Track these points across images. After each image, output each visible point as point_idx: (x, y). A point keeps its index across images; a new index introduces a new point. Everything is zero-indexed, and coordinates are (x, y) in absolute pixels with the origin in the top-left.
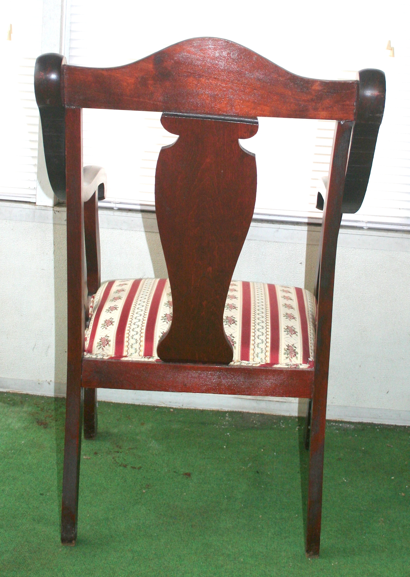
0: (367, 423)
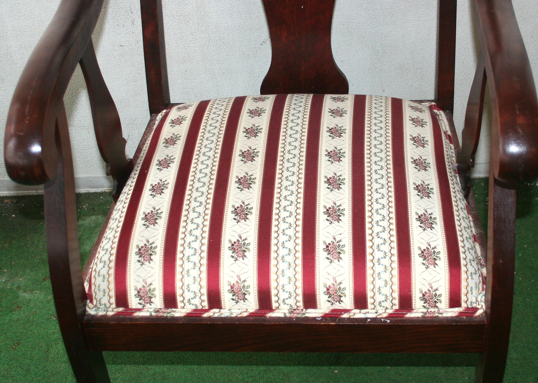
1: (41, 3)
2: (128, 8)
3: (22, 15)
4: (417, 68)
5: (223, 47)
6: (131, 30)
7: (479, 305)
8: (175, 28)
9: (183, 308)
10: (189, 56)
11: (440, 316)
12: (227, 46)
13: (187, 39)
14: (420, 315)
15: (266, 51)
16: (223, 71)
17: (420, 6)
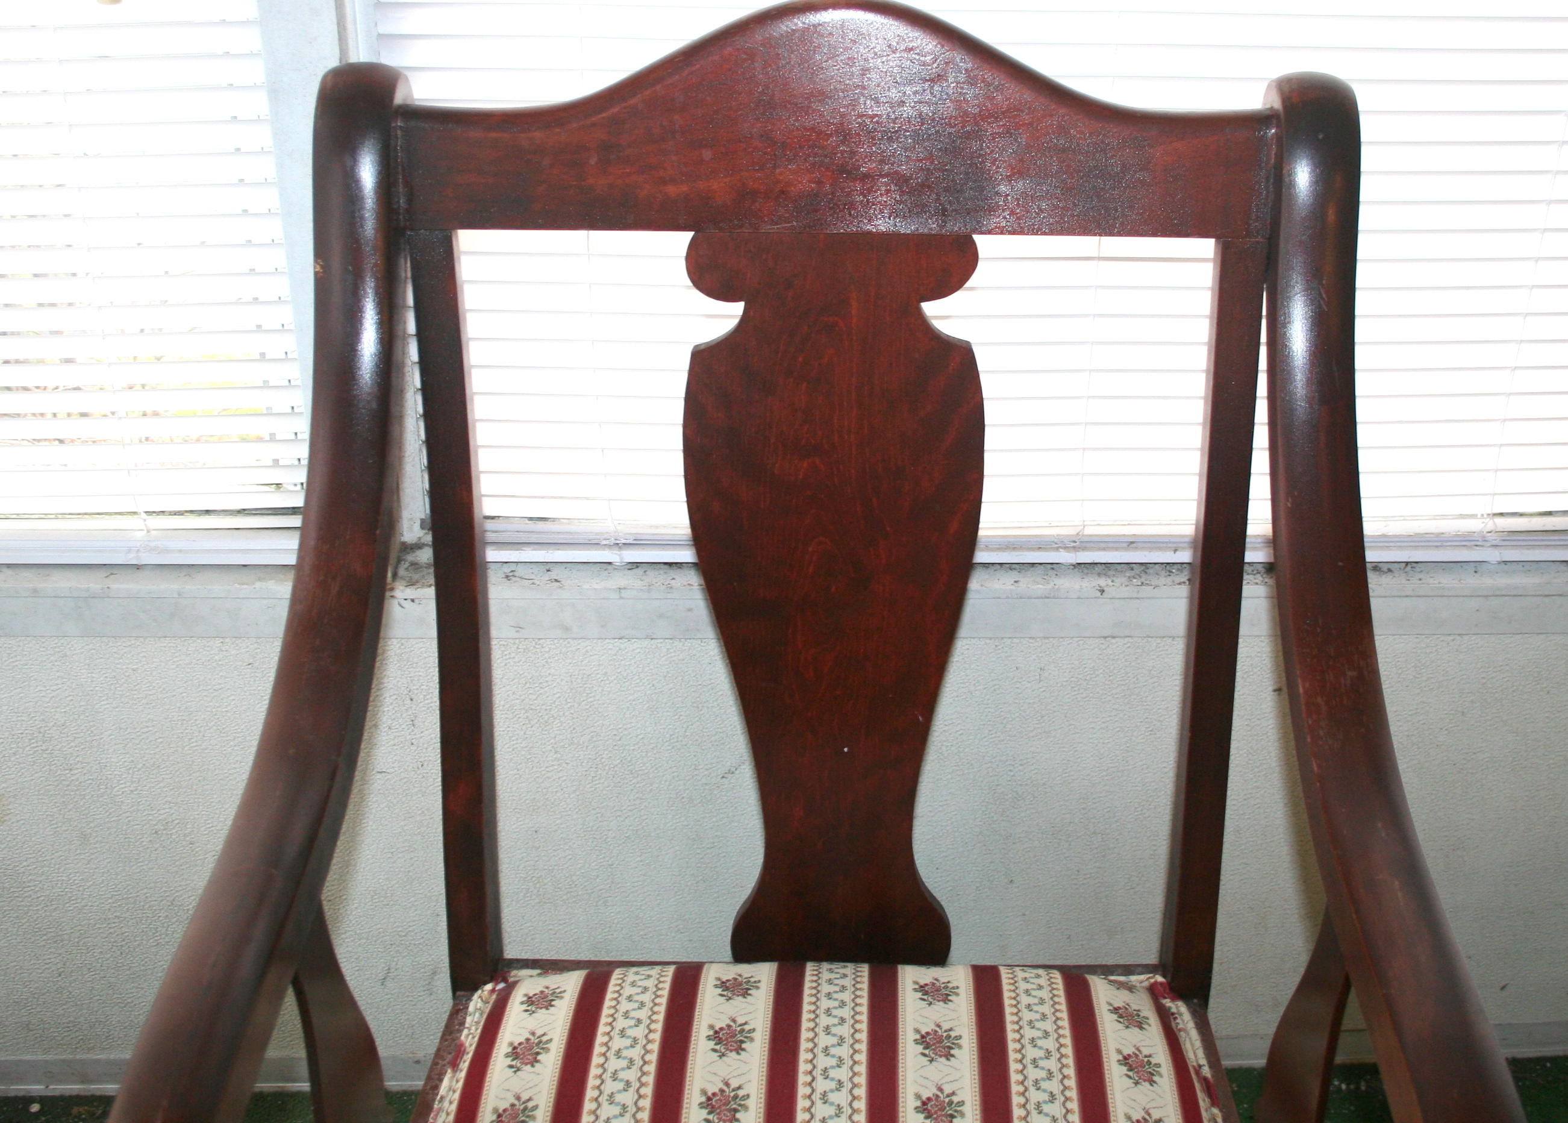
1: (188, 670)
2: (403, 688)
3: (141, 696)
4: (1094, 833)
5: (631, 781)
6: (409, 737)
8: (516, 737)
10: (547, 799)
12: (639, 779)
13: (544, 762)
15: (735, 791)
16: (626, 833)
17: (1109, 698)
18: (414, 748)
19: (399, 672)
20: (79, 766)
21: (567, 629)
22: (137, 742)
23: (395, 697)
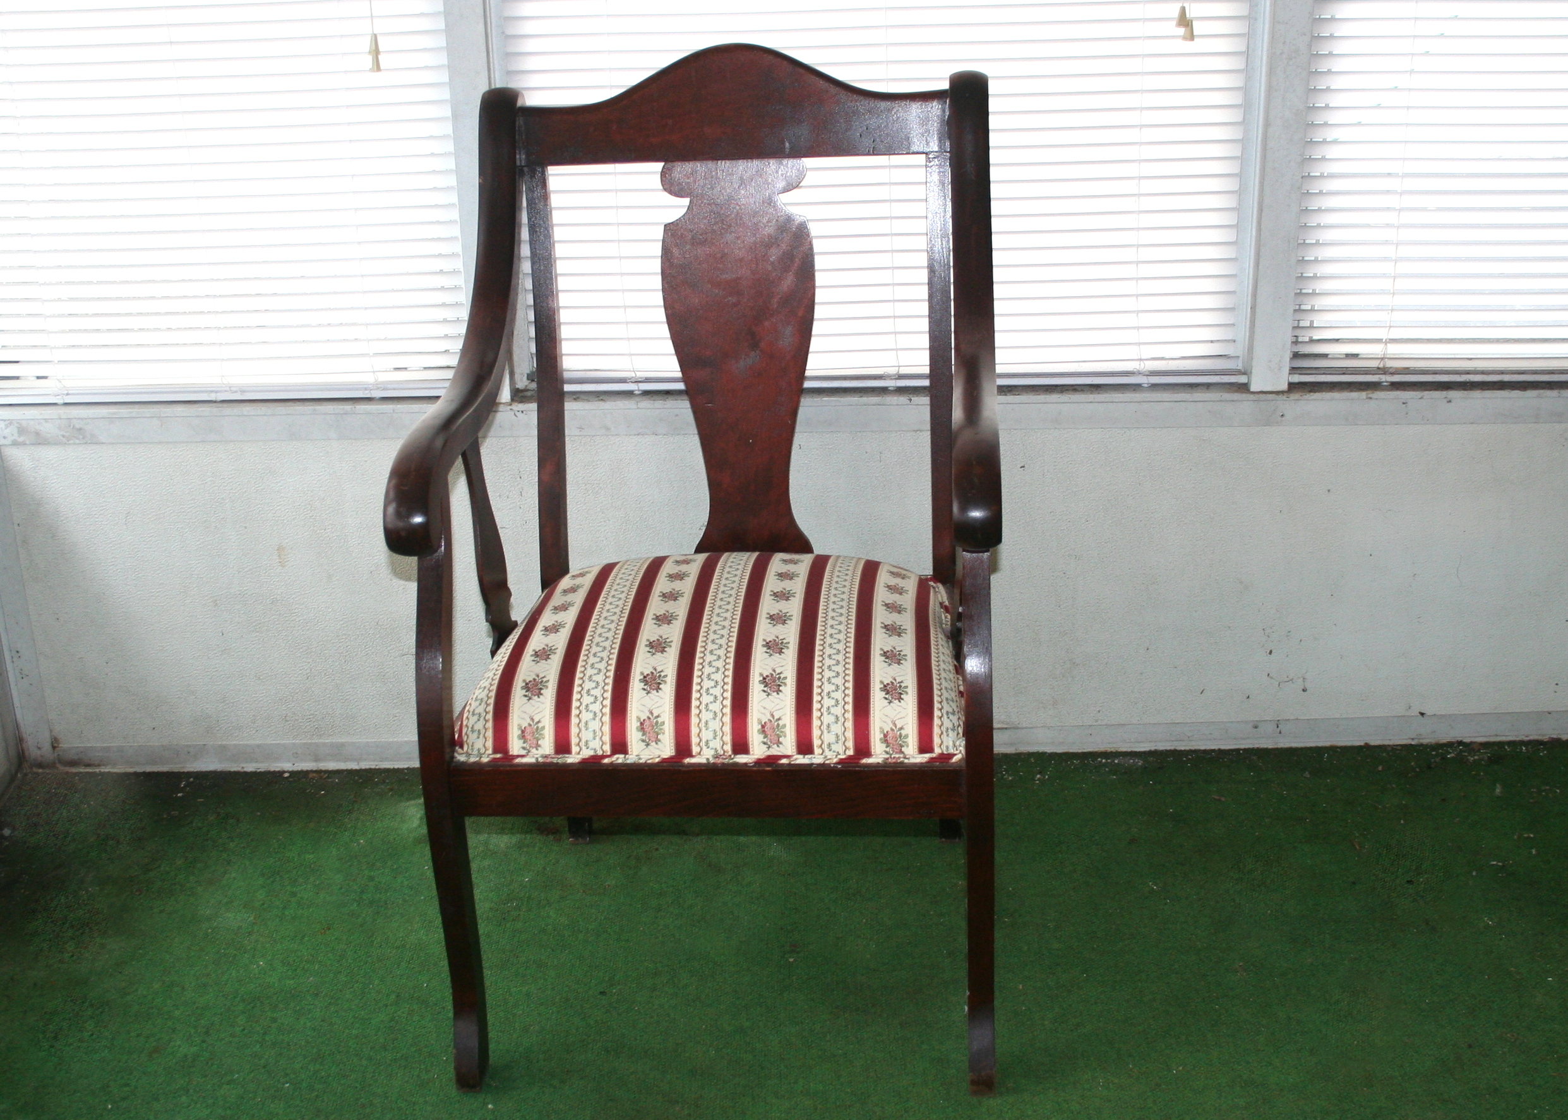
0: (1166, 750)
7: (957, 750)
9: (579, 753)
11: (906, 761)
14: (880, 760)
18: (521, 511)
19: (514, 460)
20: (330, 527)
21: (608, 429)
22: (364, 509)
23: (511, 476)
